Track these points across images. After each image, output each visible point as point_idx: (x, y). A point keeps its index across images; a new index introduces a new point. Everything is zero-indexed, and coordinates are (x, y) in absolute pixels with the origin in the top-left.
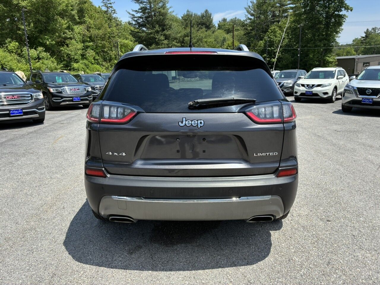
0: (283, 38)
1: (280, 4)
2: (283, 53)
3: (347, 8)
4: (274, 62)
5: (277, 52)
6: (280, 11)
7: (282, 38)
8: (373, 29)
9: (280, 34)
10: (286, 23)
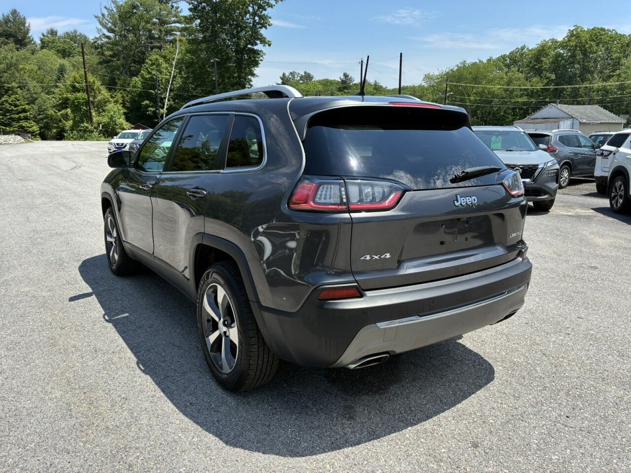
0: (172, 76)
1: (159, 19)
2: (177, 101)
3: (263, 41)
4: (163, 115)
5: (165, 98)
6: (160, 31)
7: (170, 75)
9: (167, 68)
10: (173, 53)
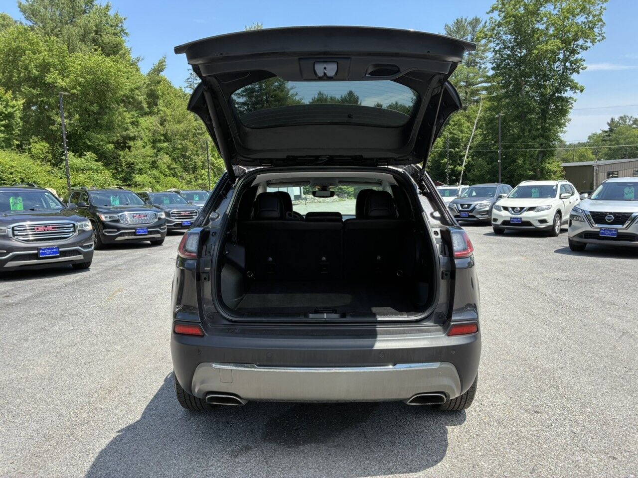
0: (473, 134)
1: (466, 82)
2: (475, 157)
3: (574, 87)
4: (461, 172)
5: (464, 155)
6: (466, 93)
7: (471, 134)
8: (621, 118)
9: (468, 127)
10: (476, 111)
